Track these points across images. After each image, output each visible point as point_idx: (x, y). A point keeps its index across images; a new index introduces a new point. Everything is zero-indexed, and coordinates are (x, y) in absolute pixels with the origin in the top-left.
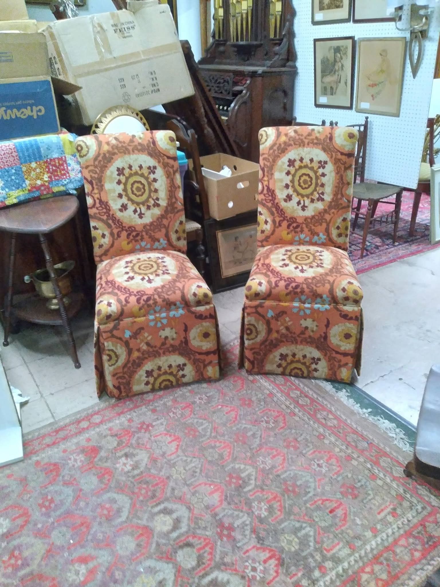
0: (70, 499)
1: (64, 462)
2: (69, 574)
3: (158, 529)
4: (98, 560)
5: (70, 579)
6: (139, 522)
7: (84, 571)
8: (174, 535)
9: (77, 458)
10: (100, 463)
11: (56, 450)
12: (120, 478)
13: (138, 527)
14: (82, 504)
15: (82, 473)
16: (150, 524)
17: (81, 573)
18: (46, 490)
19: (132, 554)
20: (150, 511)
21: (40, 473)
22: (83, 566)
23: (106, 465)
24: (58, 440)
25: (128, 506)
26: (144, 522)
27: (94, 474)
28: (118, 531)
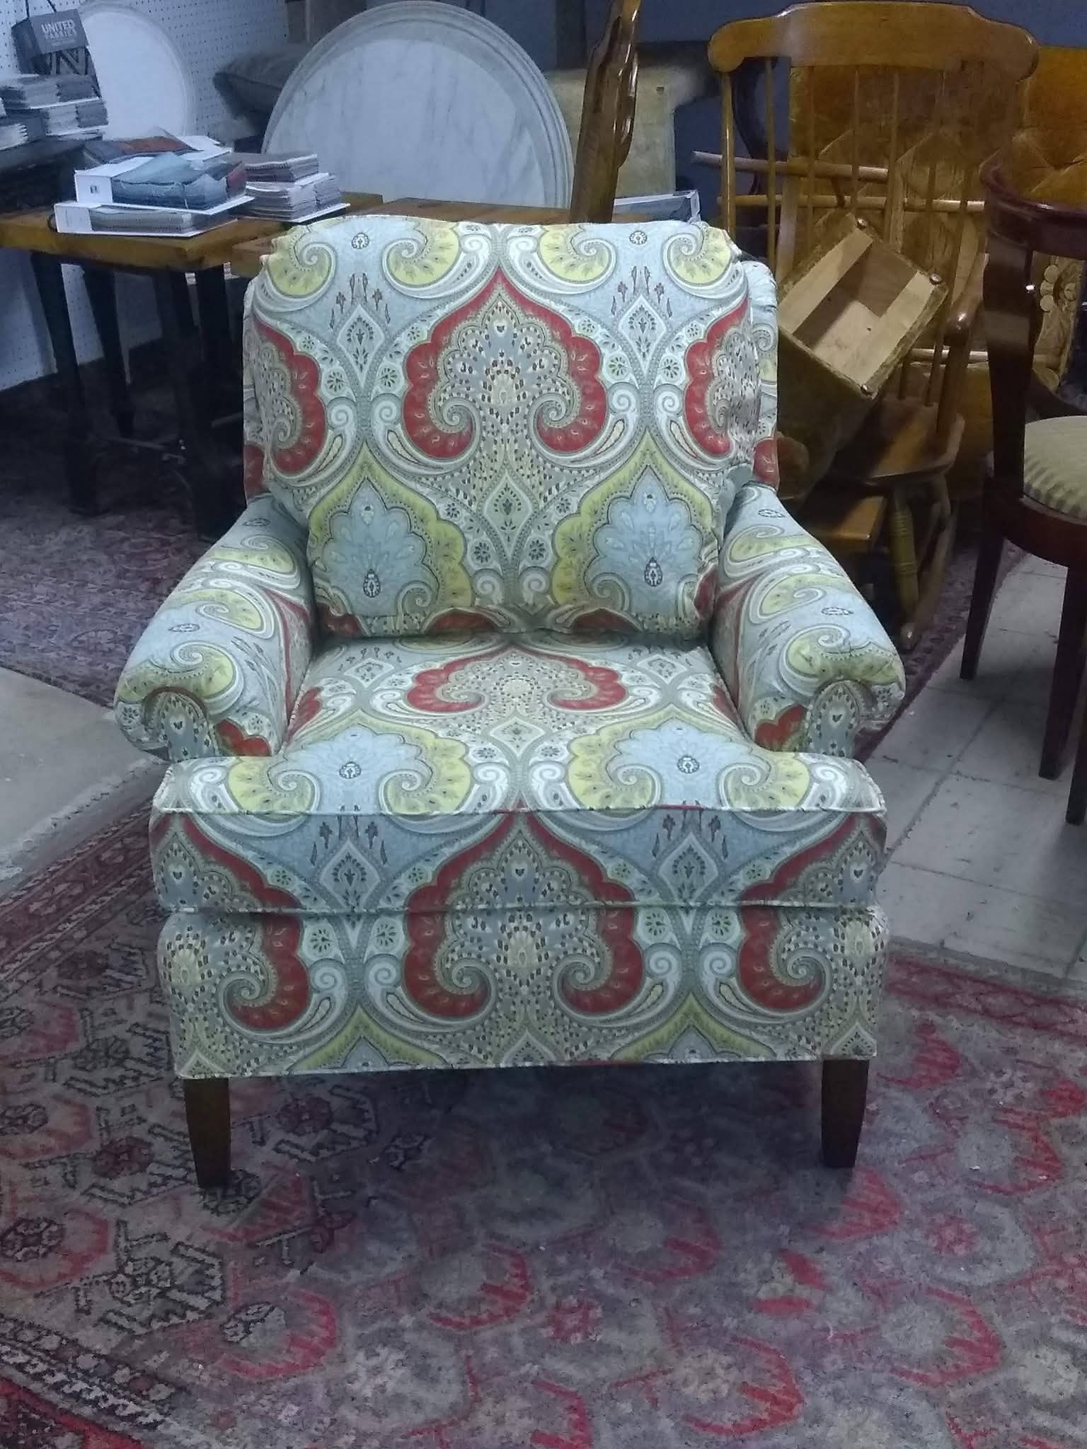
0: (908, 1146)
1: (981, 1068)
2: (749, 1266)
3: (1022, 1374)
4: (828, 1298)
5: (742, 1276)
6: (998, 1320)
7: (781, 1290)
8: (1043, 1420)
9: (1019, 1083)
10: (1057, 1136)
11: (994, 1034)
12: (1064, 1201)
13: (980, 1324)
14: (920, 1177)
15: (995, 1121)
16: (1014, 1351)
17: (773, 1285)
18: (883, 1089)
19: (905, 1357)
20: (1050, 1326)
21: (907, 1048)
22: (789, 1279)
23: (1065, 1150)
24: (1023, 1020)
25: (1011, 1269)
26: (1006, 1330)
27: (1015, 1146)
28: (930, 1291)
